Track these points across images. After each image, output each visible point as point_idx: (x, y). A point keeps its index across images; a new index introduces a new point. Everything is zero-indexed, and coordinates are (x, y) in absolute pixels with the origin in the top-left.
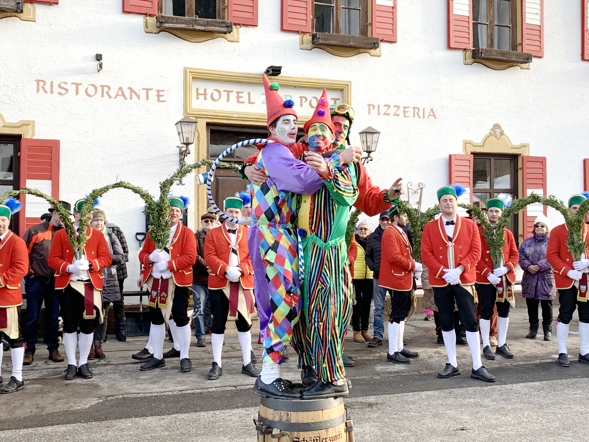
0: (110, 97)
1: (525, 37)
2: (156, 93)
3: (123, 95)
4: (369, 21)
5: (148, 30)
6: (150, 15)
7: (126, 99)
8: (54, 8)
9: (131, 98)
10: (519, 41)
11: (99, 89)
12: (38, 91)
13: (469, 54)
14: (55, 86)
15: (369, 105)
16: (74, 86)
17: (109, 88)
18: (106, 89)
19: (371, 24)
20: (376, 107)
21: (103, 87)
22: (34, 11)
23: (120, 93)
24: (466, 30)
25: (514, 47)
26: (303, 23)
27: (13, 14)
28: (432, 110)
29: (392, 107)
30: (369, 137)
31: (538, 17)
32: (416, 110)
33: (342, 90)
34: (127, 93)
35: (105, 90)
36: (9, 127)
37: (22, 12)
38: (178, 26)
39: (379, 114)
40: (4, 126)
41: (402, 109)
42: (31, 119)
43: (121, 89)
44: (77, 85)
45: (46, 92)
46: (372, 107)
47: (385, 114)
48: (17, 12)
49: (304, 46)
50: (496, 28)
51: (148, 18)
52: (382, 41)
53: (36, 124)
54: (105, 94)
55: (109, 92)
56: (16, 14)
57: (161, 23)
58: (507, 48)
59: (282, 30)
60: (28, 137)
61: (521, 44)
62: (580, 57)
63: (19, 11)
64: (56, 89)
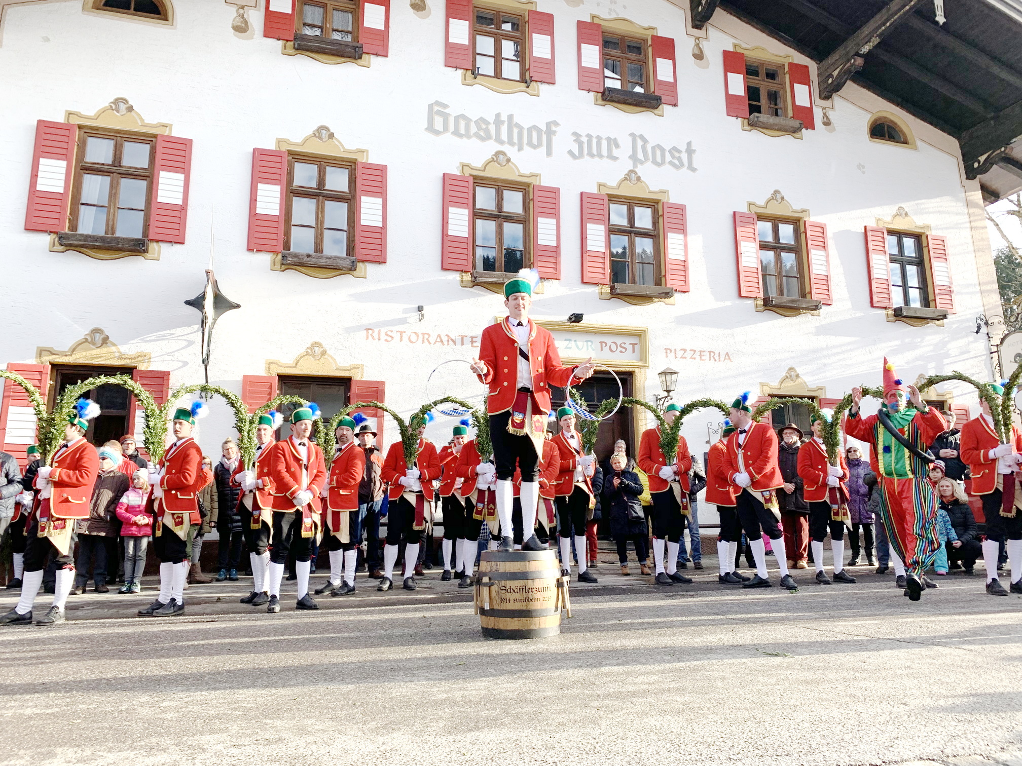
0: (430, 343)
1: (814, 286)
2: (470, 339)
3: (442, 341)
4: (663, 274)
5: (463, 285)
6: (466, 272)
7: (443, 345)
8: (382, 266)
9: (448, 344)
10: (808, 290)
11: (421, 336)
12: (367, 338)
13: (761, 302)
14: (383, 334)
15: (666, 349)
16: (399, 334)
17: (429, 335)
18: (426, 336)
19: (665, 276)
20: (673, 351)
21: (423, 334)
22: (365, 269)
23: (439, 340)
24: (756, 280)
25: (803, 295)
26: (601, 276)
27: (347, 272)
28: (727, 354)
29: (688, 351)
30: (668, 377)
31: (824, 268)
32: (712, 354)
33: (639, 336)
34: (445, 339)
35: (426, 338)
36: (341, 370)
37: (355, 270)
38: (491, 280)
39: (676, 357)
40: (337, 369)
41: (698, 353)
42: (360, 363)
43: (439, 336)
44: (401, 333)
45: (373, 338)
46: (668, 351)
47: (682, 357)
48: (350, 270)
49: (603, 296)
50: (784, 278)
51: (464, 274)
52: (676, 290)
53: (365, 367)
54: (426, 341)
55: (430, 339)
56: (351, 272)
57: (475, 278)
58: (796, 296)
59: (583, 282)
60: (358, 379)
61: (810, 293)
62: (869, 305)
63: (353, 269)
64: (383, 337)
